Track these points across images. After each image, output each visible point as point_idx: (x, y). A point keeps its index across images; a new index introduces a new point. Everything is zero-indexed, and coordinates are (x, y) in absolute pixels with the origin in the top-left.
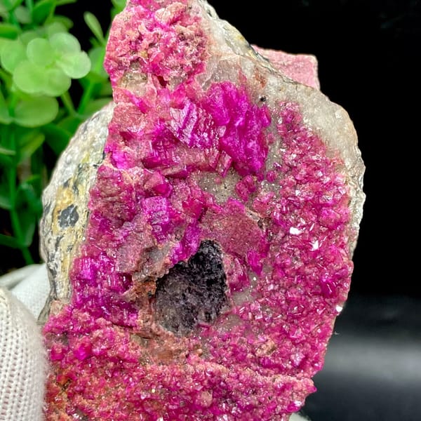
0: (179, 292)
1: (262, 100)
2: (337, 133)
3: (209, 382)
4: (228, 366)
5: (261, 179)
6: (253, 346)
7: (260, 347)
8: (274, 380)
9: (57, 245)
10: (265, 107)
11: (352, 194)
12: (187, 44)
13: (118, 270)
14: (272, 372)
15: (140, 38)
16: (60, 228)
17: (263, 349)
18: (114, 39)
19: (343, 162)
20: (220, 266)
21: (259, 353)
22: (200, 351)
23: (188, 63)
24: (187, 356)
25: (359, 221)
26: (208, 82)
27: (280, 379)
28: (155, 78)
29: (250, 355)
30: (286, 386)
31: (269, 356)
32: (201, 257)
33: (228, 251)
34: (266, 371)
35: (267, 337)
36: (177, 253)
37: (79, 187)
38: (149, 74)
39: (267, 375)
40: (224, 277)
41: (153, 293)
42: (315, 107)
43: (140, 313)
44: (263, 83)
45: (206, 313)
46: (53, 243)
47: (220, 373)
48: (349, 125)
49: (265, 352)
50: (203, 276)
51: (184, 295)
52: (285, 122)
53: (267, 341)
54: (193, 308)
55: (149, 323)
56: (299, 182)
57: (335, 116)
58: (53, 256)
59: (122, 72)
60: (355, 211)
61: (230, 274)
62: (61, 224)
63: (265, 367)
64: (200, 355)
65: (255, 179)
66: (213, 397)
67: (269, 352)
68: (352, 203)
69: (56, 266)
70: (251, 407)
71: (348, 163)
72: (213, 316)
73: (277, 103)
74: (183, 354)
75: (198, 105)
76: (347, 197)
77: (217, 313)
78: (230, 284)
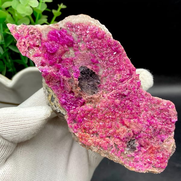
0: (86, 85)
1: (61, 28)
2: (83, 19)
3: (114, 97)
4: (115, 89)
5: (77, 43)
6: (115, 80)
7: (117, 78)
9: (56, 106)
10: (63, 29)
12: (34, 33)
13: (68, 93)
14: (126, 81)
15: (24, 43)
16: (53, 103)
18: (20, 48)
20: (88, 69)
21: (118, 80)
22: (105, 92)
23: (38, 37)
24: (103, 96)
26: (46, 36)
27: (129, 81)
28: (36, 47)
29: (117, 82)
31: (121, 78)
32: (83, 72)
33: (87, 65)
34: (124, 82)
35: (116, 75)
36: (75, 75)
37: (49, 91)
38: (34, 48)
39: (125, 83)
40: (92, 71)
41: (80, 90)
42: (73, 19)
43: (82, 97)
44: (58, 25)
45: (97, 83)
46: (55, 107)
47: (114, 93)
48: (85, 16)
49: (119, 78)
50: (88, 76)
51: (88, 84)
52: (70, 27)
53: (117, 75)
54: (93, 84)
55: (86, 97)
57: (80, 17)
58: (57, 109)
59: (28, 53)
60: (104, 30)
61: (92, 69)
62: (53, 102)
65: (76, 44)
66: (119, 100)
68: (102, 29)
69: (59, 110)
71: (92, 22)
72: (99, 81)
73: (64, 26)
74: (101, 96)
75: (48, 42)
76: (99, 28)
77: (99, 80)
78: (94, 71)
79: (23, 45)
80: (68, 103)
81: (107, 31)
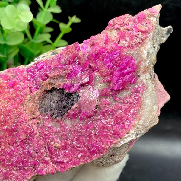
0: (54, 99)
1: (139, 76)
2: (148, 110)
3: (30, 133)
4: (40, 136)
5: (112, 95)
6: (53, 139)
7: (55, 142)
8: (46, 156)
9: (44, 57)
10: (138, 78)
11: (132, 131)
13: (48, 73)
14: (48, 154)
15: (127, 25)
16: (50, 55)
17: (54, 144)
19: (140, 119)
20: (73, 105)
21: (52, 143)
23: (131, 43)
24: (34, 118)
25: (125, 143)
26: (130, 54)
27: (48, 159)
28: (118, 39)
29: (49, 141)
30: (47, 163)
32: (71, 97)
34: (48, 151)
35: (60, 142)
36: (67, 85)
38: (118, 36)
39: (46, 152)
40: (70, 109)
41: (48, 89)
42: (150, 96)
43: (38, 91)
44: (144, 72)
45: (53, 113)
46: (43, 55)
47: (36, 134)
49: (54, 145)
50: (65, 103)
51: (54, 102)
52: (137, 89)
53: (59, 143)
54: (52, 107)
55: (37, 96)
56: (121, 109)
57: (153, 106)
58: (39, 58)
60: (127, 138)
61: (72, 110)
63: (49, 149)
64: (38, 123)
65: (111, 93)
67: (55, 147)
68: (129, 135)
69: (37, 61)
70: (31, 156)
71: (141, 122)
72: (54, 116)
73: (141, 81)
74: (34, 116)
76: (129, 130)
77: (56, 117)
78: (69, 113)
79: (124, 23)
80: (36, 71)
81: (124, 141)
